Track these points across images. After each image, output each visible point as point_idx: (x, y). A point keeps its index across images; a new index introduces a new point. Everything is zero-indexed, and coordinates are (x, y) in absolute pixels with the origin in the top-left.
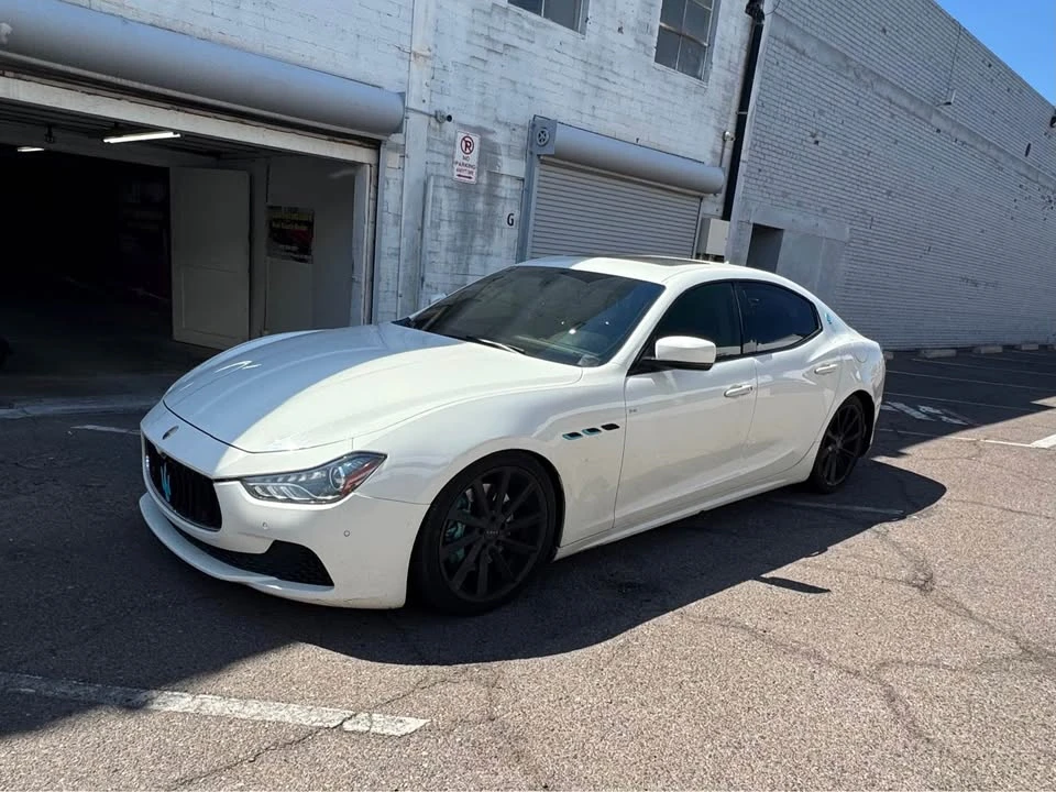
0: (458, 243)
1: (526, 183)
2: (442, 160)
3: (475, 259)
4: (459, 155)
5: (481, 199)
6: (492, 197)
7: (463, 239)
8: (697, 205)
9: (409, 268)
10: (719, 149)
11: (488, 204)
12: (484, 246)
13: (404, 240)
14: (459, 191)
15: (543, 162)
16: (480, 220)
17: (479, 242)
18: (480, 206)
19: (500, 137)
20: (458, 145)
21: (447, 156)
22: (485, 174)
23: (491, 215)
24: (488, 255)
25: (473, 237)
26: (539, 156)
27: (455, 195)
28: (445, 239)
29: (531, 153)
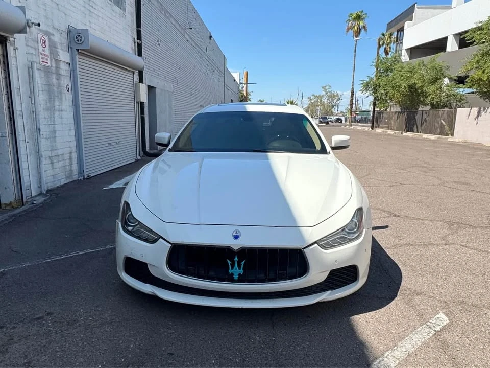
0: (48, 105)
1: (72, 66)
2: (33, 51)
3: (57, 114)
4: (41, 48)
5: (54, 76)
6: (59, 75)
7: (50, 101)
8: (132, 76)
9: (29, 123)
10: (134, 48)
11: (58, 79)
12: (59, 106)
13: (24, 105)
14: (45, 72)
15: (80, 54)
16: (55, 89)
17: (57, 103)
18: (54, 81)
19: (57, 38)
20: (39, 42)
21: (35, 49)
22: (53, 60)
23: (60, 86)
24: (62, 111)
25: (54, 100)
26: (78, 50)
27: (43, 74)
28: (42, 102)
29: (71, 48)
